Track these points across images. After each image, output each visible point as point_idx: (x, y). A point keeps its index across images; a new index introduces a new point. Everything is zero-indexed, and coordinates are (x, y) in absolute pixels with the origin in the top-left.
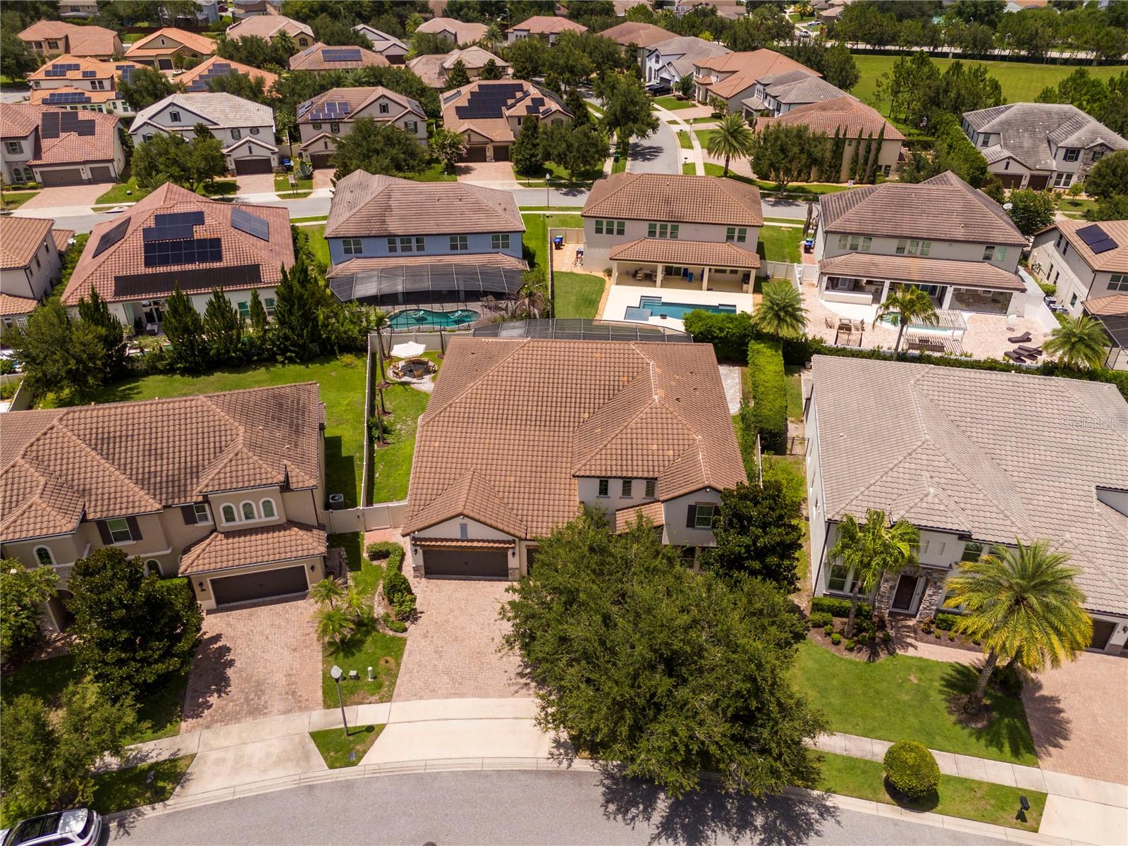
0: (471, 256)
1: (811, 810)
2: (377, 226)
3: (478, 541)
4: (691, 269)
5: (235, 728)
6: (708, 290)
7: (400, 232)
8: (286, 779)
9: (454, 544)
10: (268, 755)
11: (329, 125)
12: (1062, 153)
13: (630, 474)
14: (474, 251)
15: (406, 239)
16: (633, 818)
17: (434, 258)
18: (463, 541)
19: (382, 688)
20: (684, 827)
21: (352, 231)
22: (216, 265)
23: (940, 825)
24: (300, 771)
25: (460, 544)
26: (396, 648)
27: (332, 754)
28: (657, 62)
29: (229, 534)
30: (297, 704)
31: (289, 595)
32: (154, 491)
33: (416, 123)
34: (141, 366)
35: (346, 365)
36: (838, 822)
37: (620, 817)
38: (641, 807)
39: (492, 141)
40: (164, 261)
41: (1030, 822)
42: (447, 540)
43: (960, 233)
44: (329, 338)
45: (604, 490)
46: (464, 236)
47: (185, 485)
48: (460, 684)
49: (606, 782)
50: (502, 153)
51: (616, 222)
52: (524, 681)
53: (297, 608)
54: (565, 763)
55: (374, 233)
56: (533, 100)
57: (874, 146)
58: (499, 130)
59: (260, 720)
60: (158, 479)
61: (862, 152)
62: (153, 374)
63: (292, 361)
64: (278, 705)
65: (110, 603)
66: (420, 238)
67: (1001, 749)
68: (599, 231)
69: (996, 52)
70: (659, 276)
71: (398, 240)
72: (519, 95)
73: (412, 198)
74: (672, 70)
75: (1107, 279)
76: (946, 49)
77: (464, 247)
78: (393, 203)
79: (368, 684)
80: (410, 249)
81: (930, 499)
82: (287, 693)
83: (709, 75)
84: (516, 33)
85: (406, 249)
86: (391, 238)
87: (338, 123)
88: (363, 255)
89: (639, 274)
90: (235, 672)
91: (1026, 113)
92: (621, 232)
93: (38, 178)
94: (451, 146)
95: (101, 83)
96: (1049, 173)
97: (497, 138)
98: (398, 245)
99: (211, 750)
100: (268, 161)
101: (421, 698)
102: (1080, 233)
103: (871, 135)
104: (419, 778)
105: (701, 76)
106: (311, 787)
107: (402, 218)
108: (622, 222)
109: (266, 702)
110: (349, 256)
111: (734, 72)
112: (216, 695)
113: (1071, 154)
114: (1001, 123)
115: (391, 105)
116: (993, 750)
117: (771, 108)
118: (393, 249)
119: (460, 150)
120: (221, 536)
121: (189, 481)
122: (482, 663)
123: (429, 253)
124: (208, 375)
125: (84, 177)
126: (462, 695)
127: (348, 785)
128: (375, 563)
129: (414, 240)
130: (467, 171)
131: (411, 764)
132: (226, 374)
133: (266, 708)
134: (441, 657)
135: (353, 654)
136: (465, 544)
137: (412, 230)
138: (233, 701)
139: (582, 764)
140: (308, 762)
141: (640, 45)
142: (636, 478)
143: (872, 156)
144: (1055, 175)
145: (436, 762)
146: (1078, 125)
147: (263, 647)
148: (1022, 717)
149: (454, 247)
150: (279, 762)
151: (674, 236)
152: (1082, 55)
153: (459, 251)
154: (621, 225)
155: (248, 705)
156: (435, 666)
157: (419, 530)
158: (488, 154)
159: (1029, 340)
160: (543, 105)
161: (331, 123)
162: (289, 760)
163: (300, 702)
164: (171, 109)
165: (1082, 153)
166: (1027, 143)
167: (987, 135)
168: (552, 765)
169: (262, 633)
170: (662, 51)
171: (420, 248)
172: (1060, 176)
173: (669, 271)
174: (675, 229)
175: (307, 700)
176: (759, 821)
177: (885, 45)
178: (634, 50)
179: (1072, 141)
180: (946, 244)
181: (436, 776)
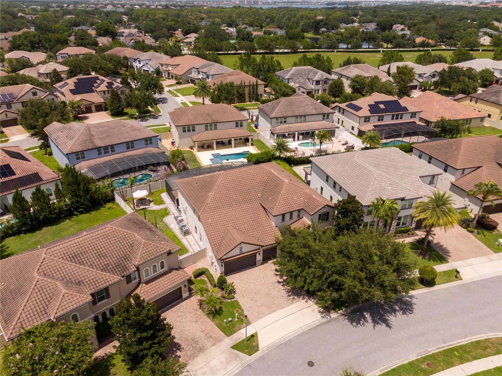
0: (137, 151)
1: (407, 299)
3: (247, 252)
4: (224, 141)
5: (198, 359)
6: (235, 147)
7: (103, 145)
8: (236, 367)
9: (238, 256)
10: (221, 362)
11: (5, 106)
12: (314, 83)
13: (291, 210)
14: (137, 148)
15: (106, 148)
16: (363, 324)
17: (120, 154)
18: (241, 254)
19: (244, 321)
20: (379, 319)
21: (79, 149)
22: (14, 177)
23: (440, 288)
24: (240, 362)
25: (240, 256)
26: (236, 305)
27: (246, 350)
28: (140, 63)
29: (147, 283)
30: (216, 341)
31: (174, 303)
32: (113, 271)
33: (53, 99)
35: (109, 208)
36: (417, 298)
37: (359, 325)
38: (363, 320)
39: (94, 103)
41: (459, 278)
42: (235, 256)
43: (314, 112)
44: (98, 198)
45: (283, 219)
46: (132, 142)
47: (125, 265)
48: (271, 307)
49: (346, 317)
50: (100, 108)
51: (191, 127)
52: (291, 297)
53: (183, 306)
54: (329, 318)
55: (90, 148)
56: (108, 83)
57: (255, 87)
58: (95, 98)
59: (206, 352)
60: (111, 266)
61: (251, 90)
62: (7, 237)
63: (81, 213)
64: (208, 344)
65: (143, 319)
66: (112, 146)
67: (437, 262)
68: (184, 131)
69: (258, 51)
70: (215, 146)
71: (102, 149)
72: (98, 81)
73: (101, 129)
74: (148, 66)
75: (363, 119)
76: (240, 52)
77: (133, 147)
78: (94, 133)
79: (237, 321)
80: (108, 152)
81: (390, 190)
82: (208, 338)
83: (167, 67)
84: (61, 55)
85: (106, 152)
86: (99, 149)
87: (10, 104)
88: (86, 159)
89: (205, 146)
90: (178, 340)
91: (298, 71)
92: (194, 130)
94: (77, 107)
96: (312, 90)
97: (96, 102)
98: (102, 151)
99: (196, 371)
101: (261, 318)
102: (346, 106)
103: (253, 83)
104: (285, 344)
105: (164, 68)
106: (249, 365)
107: (101, 139)
108: (193, 126)
109: (202, 345)
110: (79, 161)
111: (179, 65)
112: (178, 351)
113: (318, 83)
114: (291, 75)
115: (38, 91)
116: (436, 262)
117: (204, 77)
118: (100, 154)
119: (82, 108)
120: (144, 285)
121: (125, 263)
122: (273, 297)
123: (117, 152)
124: (40, 230)
126: (275, 311)
127: (262, 358)
128: (198, 279)
129: (109, 148)
130: (86, 118)
131: (279, 340)
132: (49, 227)
133: (204, 347)
134: (256, 301)
135: (222, 314)
136: (242, 255)
137: (108, 144)
138: (188, 350)
139: (334, 315)
140: (240, 357)
141: (128, 57)
142: (294, 211)
143: (255, 91)
144: (314, 90)
145: (288, 335)
146: (316, 73)
147: (182, 326)
148: (435, 250)
149: (128, 148)
150: (228, 363)
151: (216, 129)
152: (286, 51)
153: (131, 149)
154: (193, 127)
155: (196, 349)
156: (256, 305)
157: (225, 255)
158: (93, 109)
159: (347, 144)
160: (113, 84)
161: (7, 104)
162: (231, 360)
163: (216, 339)
165: (321, 82)
166: (302, 81)
167: (288, 79)
168: (325, 320)
169: (176, 321)
170: (141, 58)
171: (113, 151)
172: (316, 91)
173: (218, 143)
174: (216, 125)
175: (218, 337)
176: (397, 308)
177: (218, 51)
178: (126, 58)
179: (316, 78)
180: (311, 116)
181: (290, 340)
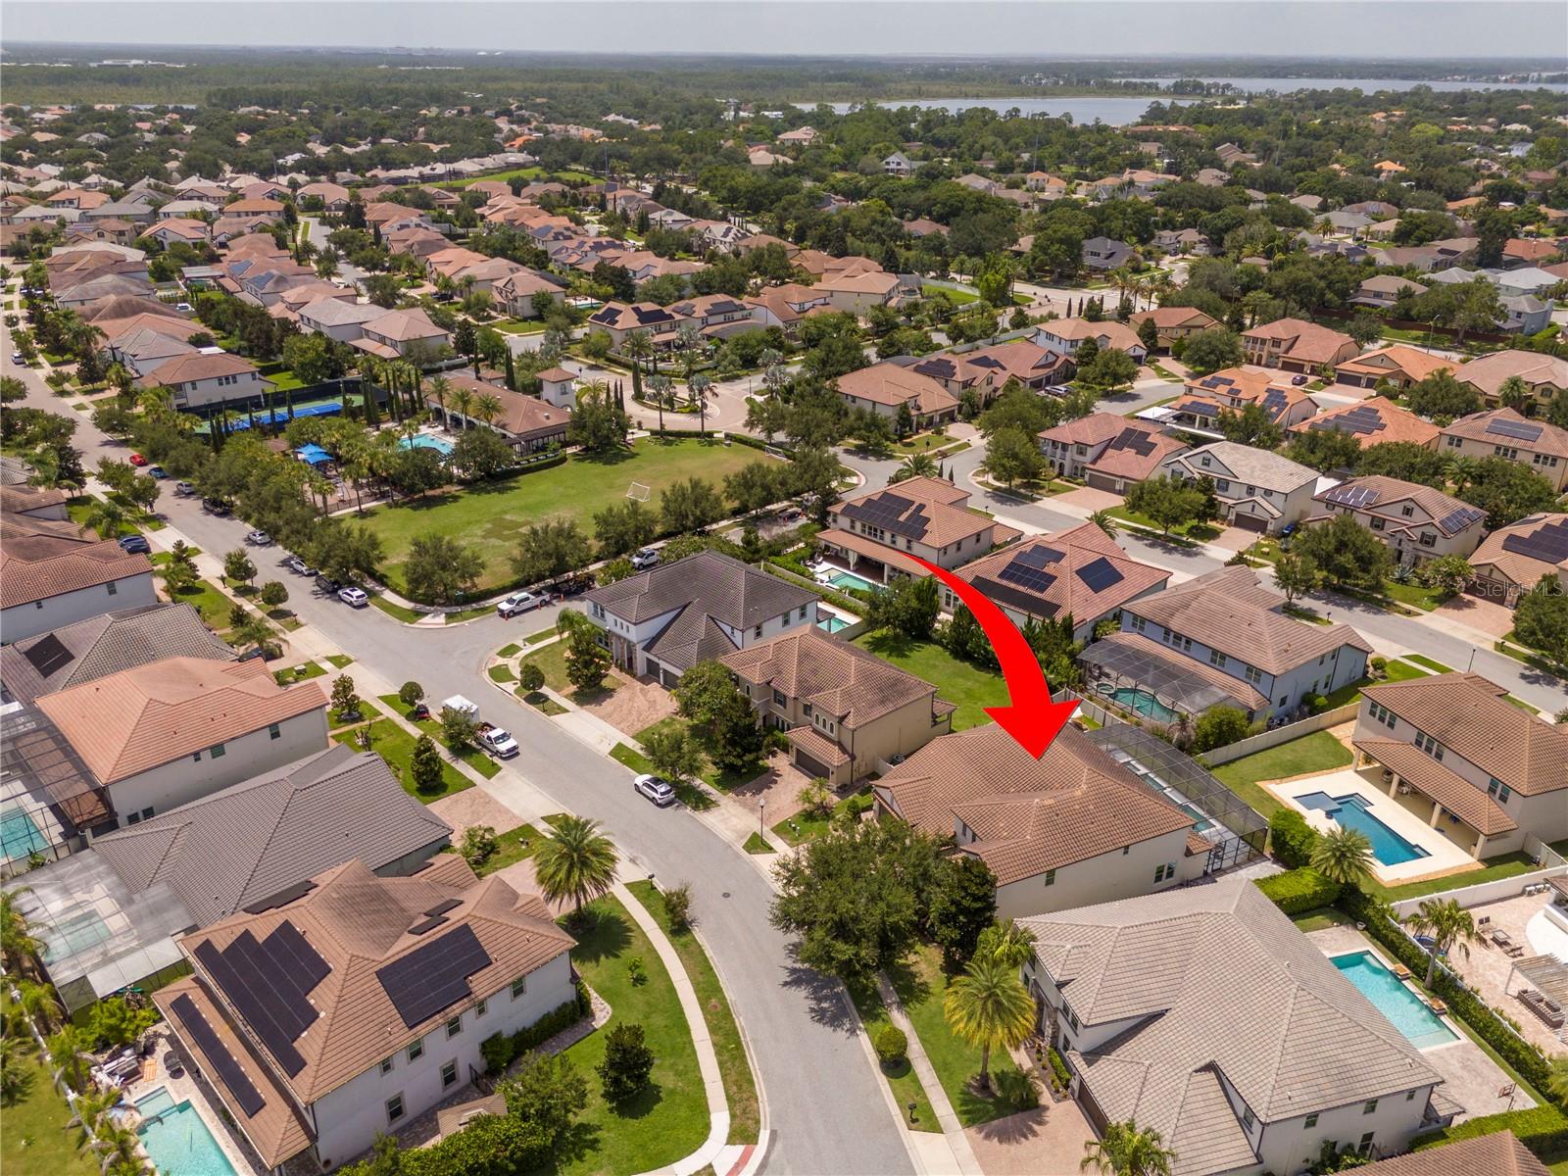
0: (1223, 675)
2: (1164, 615)
5: (740, 809)
6: (1437, 829)
7: (1179, 630)
8: (730, 838)
10: (735, 826)
11: (1342, 509)
14: (1228, 672)
15: (1178, 637)
17: (1193, 661)
21: (1142, 611)
22: (1037, 594)
24: (736, 841)
27: (750, 844)
29: (815, 731)
32: (799, 688)
33: (1434, 537)
34: (935, 636)
39: (1518, 586)
40: (1010, 579)
46: (1223, 656)
51: (1388, 713)
55: (1156, 620)
59: (749, 813)
64: (760, 815)
66: (1189, 641)
71: (1172, 634)
77: (1222, 665)
78: (1194, 604)
79: (795, 835)
80: (1178, 646)
82: (769, 814)
85: (1175, 644)
86: (1168, 631)
88: (1143, 634)
90: (766, 792)
92: (1391, 725)
93: (1087, 478)
94: (1447, 574)
95: (1240, 401)
98: (1171, 638)
99: (726, 809)
100: (1266, 523)
106: (731, 849)
107: (1189, 619)
108: (1394, 716)
109: (759, 810)
110: (1133, 629)
112: (751, 793)
115: (1417, 510)
118: (1165, 640)
120: (810, 729)
123: (1193, 656)
125: (1117, 487)
127: (740, 860)
129: (1184, 640)
133: (756, 812)
135: (807, 822)
137: (1185, 632)
138: (753, 801)
140: (741, 840)
147: (784, 790)
150: (735, 832)
151: (1438, 757)
153: (1216, 666)
154: (1393, 719)
155: (754, 805)
158: (1508, 598)
162: (738, 834)
163: (768, 820)
164: (1205, 455)
171: (1186, 649)
174: (1440, 750)
175: (770, 822)
